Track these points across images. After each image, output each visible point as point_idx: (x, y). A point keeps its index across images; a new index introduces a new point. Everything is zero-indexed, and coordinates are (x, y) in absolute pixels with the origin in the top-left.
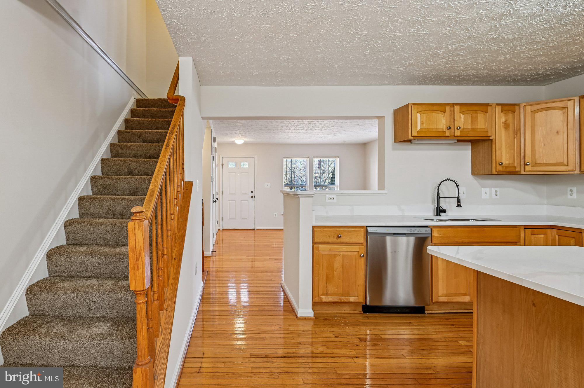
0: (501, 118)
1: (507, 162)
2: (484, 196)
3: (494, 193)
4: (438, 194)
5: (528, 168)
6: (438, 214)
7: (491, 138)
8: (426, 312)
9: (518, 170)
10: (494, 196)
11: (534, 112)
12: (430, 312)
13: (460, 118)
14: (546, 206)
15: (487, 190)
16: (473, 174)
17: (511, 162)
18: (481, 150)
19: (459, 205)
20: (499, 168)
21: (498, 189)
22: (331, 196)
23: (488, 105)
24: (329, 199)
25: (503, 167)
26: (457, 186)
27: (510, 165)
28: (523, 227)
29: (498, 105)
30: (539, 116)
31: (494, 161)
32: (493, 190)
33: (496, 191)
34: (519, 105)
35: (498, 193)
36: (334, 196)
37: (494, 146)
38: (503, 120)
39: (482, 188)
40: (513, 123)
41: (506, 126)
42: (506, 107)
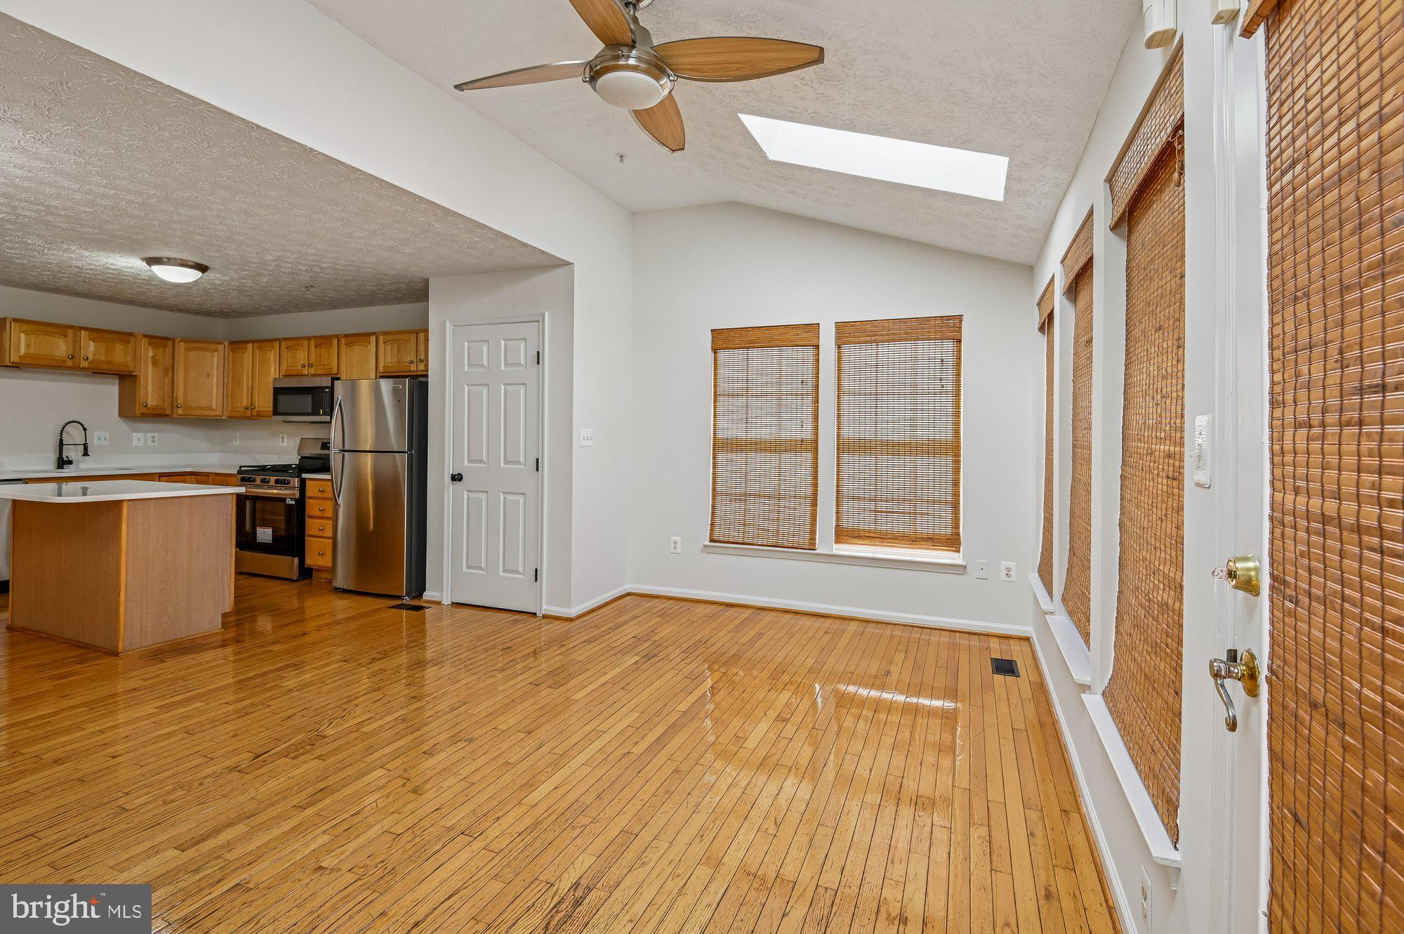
0: (148, 352)
1: (154, 403)
2: (135, 443)
3: (150, 439)
4: (61, 440)
5: (180, 411)
6: (59, 467)
7: (134, 374)
9: (168, 412)
10: (150, 443)
11: (187, 349)
13: (89, 345)
15: (141, 435)
16: (120, 415)
17: (160, 403)
18: (128, 387)
19: (86, 454)
20: (145, 410)
21: (156, 434)
23: (131, 334)
25: (149, 408)
26: (85, 429)
27: (159, 407)
28: (157, 475)
29: (145, 336)
30: (193, 355)
31: (138, 401)
32: (150, 435)
33: (153, 437)
34: (173, 340)
35: (156, 439)
37: (139, 383)
38: (151, 354)
39: (134, 434)
40: (165, 360)
41: (155, 363)
42: (155, 340)
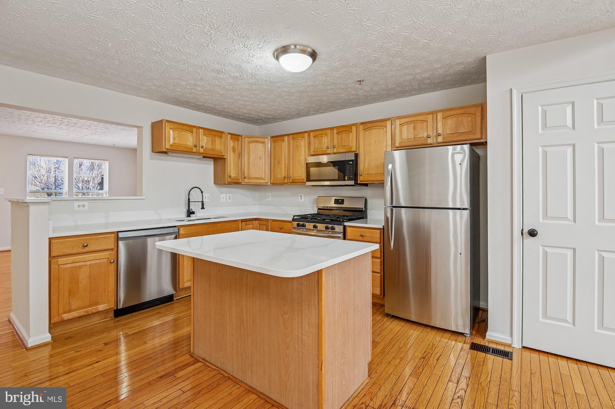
0: (231, 143)
1: (234, 176)
2: (222, 200)
3: (228, 198)
4: (189, 199)
5: (246, 180)
6: (189, 216)
7: (224, 157)
8: (175, 299)
9: (240, 181)
10: (228, 200)
11: (249, 142)
12: (178, 298)
13: (204, 139)
14: (257, 206)
15: (224, 195)
16: (215, 183)
17: (237, 175)
18: (219, 166)
19: (203, 208)
20: (229, 180)
21: (230, 195)
22: (81, 203)
23: (222, 132)
24: (79, 206)
25: (231, 179)
26: (202, 192)
27: (236, 178)
28: (241, 221)
29: (229, 133)
30: (252, 145)
31: (226, 174)
32: (228, 195)
33: (229, 196)
34: (241, 136)
35: (231, 198)
36: (86, 203)
37: (226, 163)
38: (232, 145)
39: (221, 195)
40: (238, 149)
41: (234, 150)
42: (234, 137)
